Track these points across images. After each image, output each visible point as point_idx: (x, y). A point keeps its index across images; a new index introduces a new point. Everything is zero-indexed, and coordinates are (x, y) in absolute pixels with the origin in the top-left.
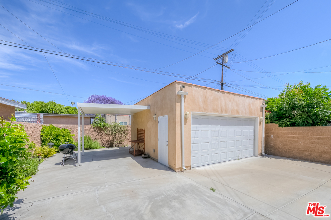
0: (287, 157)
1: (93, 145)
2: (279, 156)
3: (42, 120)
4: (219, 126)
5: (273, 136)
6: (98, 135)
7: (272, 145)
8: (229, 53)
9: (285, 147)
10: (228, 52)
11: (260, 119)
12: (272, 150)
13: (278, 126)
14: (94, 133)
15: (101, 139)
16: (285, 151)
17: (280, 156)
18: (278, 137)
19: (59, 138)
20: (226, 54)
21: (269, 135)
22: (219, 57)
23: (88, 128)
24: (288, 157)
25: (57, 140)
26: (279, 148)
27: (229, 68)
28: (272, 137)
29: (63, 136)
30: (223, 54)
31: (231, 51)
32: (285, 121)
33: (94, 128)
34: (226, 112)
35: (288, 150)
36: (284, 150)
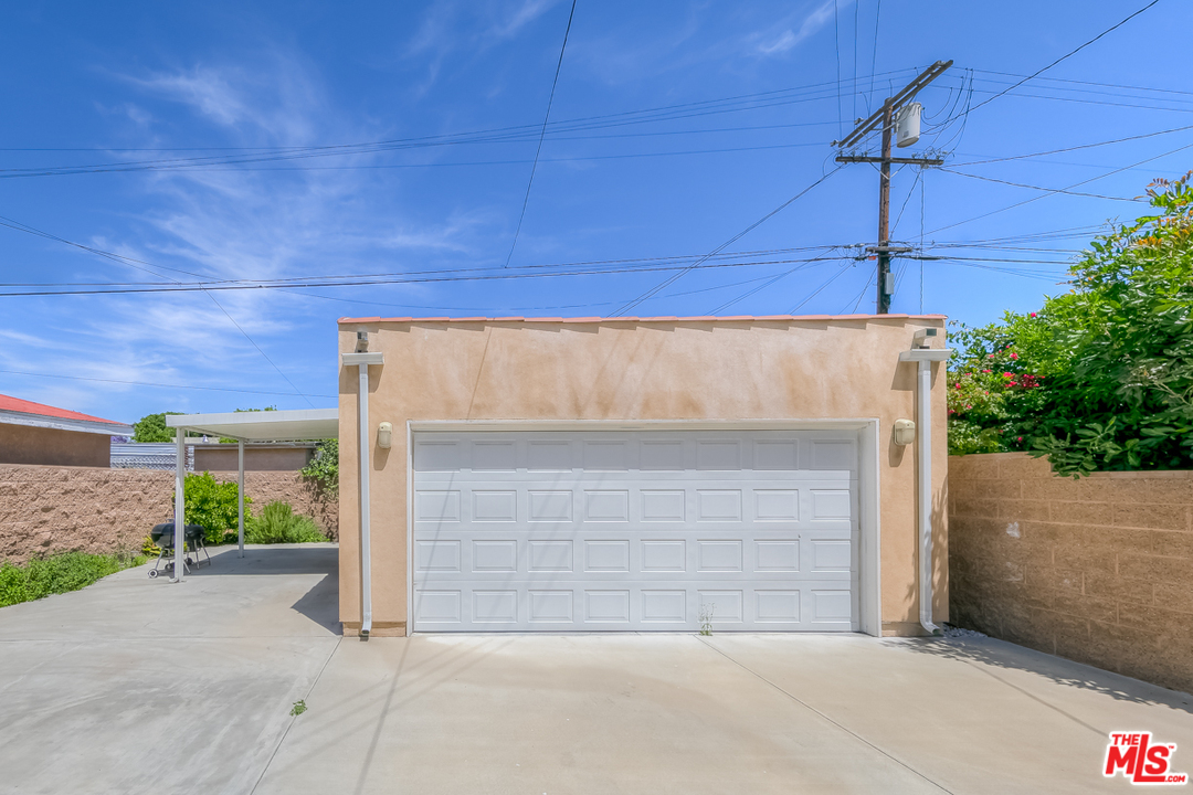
0: (1113, 670)
1: (293, 532)
2: (1059, 654)
3: (192, 461)
4: (577, 472)
5: (1021, 530)
6: (316, 501)
7: (1013, 579)
8: (920, 87)
9: (1098, 599)
10: (916, 86)
11: (896, 431)
12: (1018, 610)
13: (1049, 465)
14: (306, 496)
15: (324, 515)
16: (1097, 629)
17: (1066, 655)
18: (1053, 534)
19: (206, 507)
20: (905, 99)
21: (997, 519)
22: (865, 127)
23: (291, 482)
24: (1119, 666)
25: (204, 511)
26: (1059, 603)
27: (938, 162)
28: (1016, 534)
29: (219, 503)
30: (888, 103)
31: (934, 75)
32: (1098, 436)
33: (306, 479)
34: (605, 407)
35: (1118, 625)
36: (1093, 623)
